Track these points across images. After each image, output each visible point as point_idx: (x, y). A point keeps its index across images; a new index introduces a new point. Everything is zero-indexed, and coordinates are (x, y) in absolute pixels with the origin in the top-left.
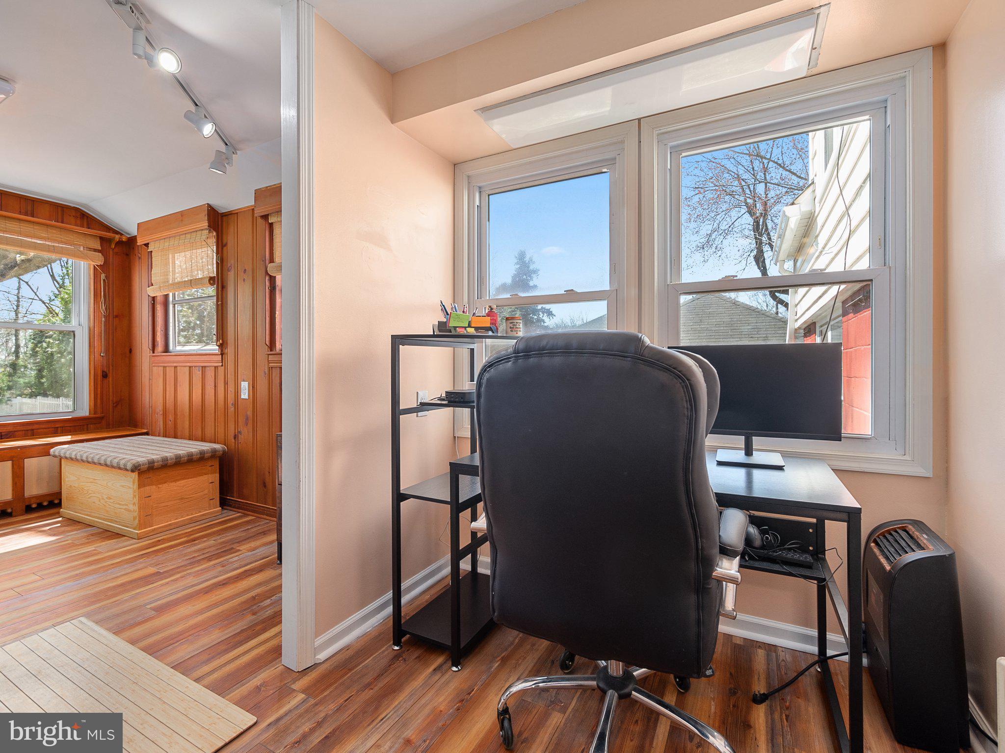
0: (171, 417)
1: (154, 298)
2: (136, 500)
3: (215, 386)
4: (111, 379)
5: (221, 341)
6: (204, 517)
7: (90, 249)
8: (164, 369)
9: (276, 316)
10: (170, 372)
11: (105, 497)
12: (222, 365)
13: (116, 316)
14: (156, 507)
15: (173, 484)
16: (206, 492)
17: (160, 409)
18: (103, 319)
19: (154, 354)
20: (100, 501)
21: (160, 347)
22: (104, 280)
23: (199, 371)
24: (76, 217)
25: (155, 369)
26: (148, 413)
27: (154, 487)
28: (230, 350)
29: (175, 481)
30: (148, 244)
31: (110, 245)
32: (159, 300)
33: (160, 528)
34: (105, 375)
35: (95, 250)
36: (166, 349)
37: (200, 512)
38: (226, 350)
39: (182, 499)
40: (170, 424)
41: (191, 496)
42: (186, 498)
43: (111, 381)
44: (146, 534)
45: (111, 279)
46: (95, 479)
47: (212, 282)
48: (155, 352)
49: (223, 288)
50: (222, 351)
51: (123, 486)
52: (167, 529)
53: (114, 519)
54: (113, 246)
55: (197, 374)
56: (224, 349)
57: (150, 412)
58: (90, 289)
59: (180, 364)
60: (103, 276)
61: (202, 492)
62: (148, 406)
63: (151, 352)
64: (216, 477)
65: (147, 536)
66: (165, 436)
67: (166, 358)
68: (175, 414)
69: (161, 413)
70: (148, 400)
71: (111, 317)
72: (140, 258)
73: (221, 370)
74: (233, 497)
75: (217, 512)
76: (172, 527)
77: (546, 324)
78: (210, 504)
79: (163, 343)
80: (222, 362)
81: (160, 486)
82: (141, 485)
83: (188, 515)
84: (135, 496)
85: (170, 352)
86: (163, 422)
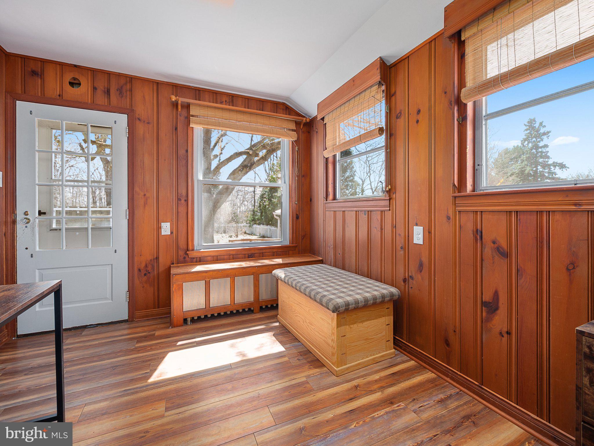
0: (340, 251)
1: (327, 159)
2: (335, 337)
3: (382, 229)
4: (300, 220)
5: (390, 187)
6: (383, 359)
7: (290, 130)
8: (334, 213)
9: (467, 151)
10: (339, 216)
11: (308, 321)
12: (390, 210)
13: (303, 176)
14: (349, 346)
15: (360, 325)
16: (384, 333)
17: (331, 243)
18: (297, 178)
19: (327, 202)
20: (303, 323)
21: (331, 197)
22: (297, 151)
23: (365, 215)
24: (283, 109)
25: (327, 212)
26: (323, 245)
27: (348, 327)
28: (399, 196)
29: (362, 322)
30: (324, 118)
31: (300, 127)
32: (331, 160)
33: (352, 366)
34: (297, 218)
35: (293, 130)
36: (334, 198)
37: (380, 353)
38: (394, 195)
39: (367, 339)
40: (339, 256)
41: (373, 337)
42: (370, 339)
43: (300, 221)
44: (343, 372)
45: (300, 150)
46: (300, 303)
47: (380, 132)
48: (328, 200)
49: (390, 136)
50: (390, 196)
51: (323, 319)
52: (356, 368)
53: (315, 344)
54: (302, 126)
55: (363, 218)
56: (392, 194)
57: (324, 245)
58: (290, 158)
59: (348, 209)
60: (297, 148)
61: (381, 333)
62: (322, 240)
63: (325, 200)
64: (390, 319)
65: (343, 374)
66: (335, 266)
67: (335, 204)
68: (344, 249)
69: (332, 247)
70: (322, 236)
71: (301, 177)
72: (317, 132)
73: (388, 215)
74: (403, 339)
75: (391, 354)
76: (360, 367)
77: (557, 176)
78: (386, 346)
79: (333, 193)
80: (390, 207)
81: (352, 326)
82: (339, 325)
83: (371, 356)
84: (333, 333)
85: (337, 200)
86: (334, 254)
